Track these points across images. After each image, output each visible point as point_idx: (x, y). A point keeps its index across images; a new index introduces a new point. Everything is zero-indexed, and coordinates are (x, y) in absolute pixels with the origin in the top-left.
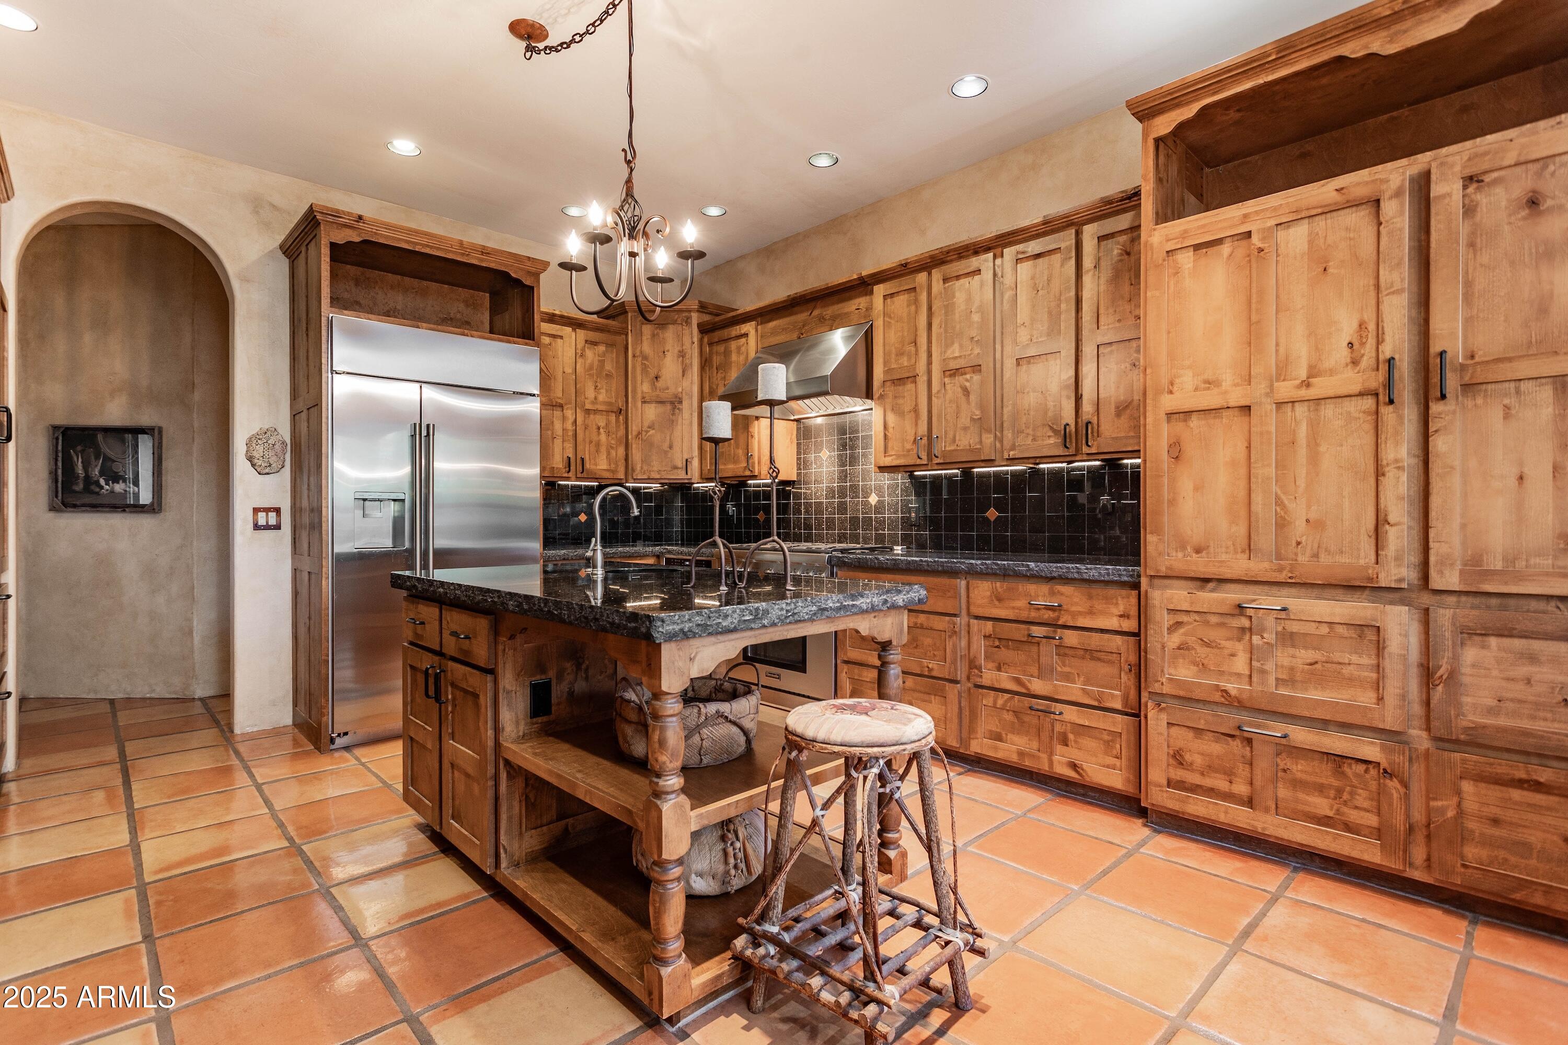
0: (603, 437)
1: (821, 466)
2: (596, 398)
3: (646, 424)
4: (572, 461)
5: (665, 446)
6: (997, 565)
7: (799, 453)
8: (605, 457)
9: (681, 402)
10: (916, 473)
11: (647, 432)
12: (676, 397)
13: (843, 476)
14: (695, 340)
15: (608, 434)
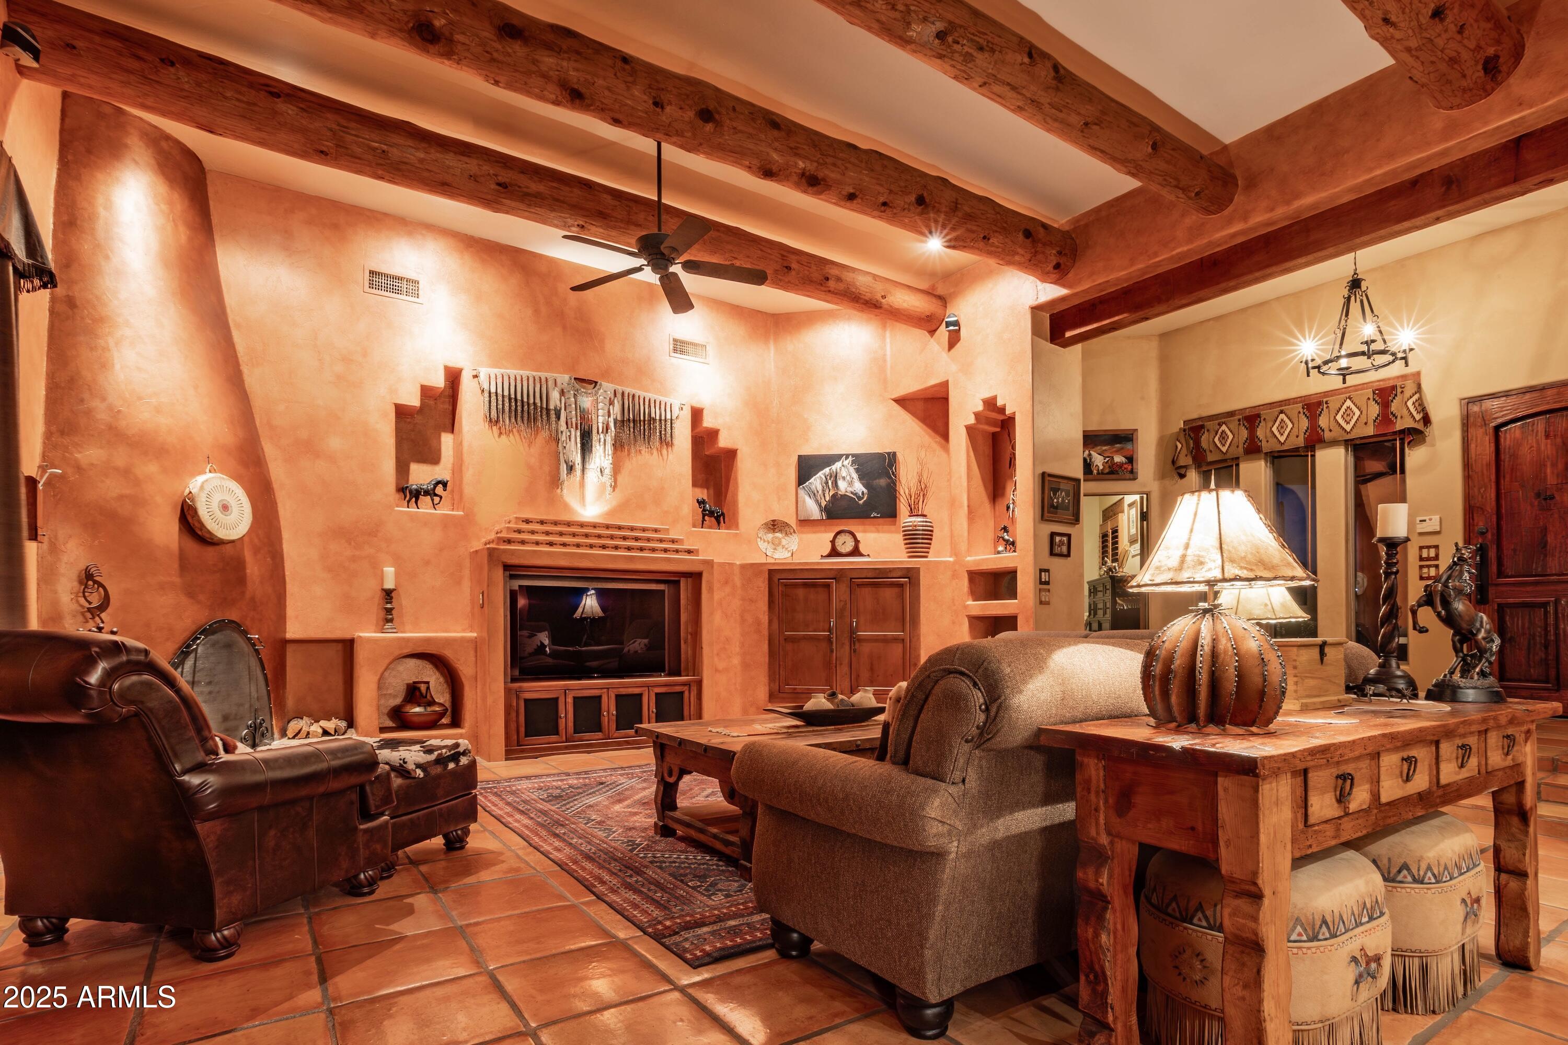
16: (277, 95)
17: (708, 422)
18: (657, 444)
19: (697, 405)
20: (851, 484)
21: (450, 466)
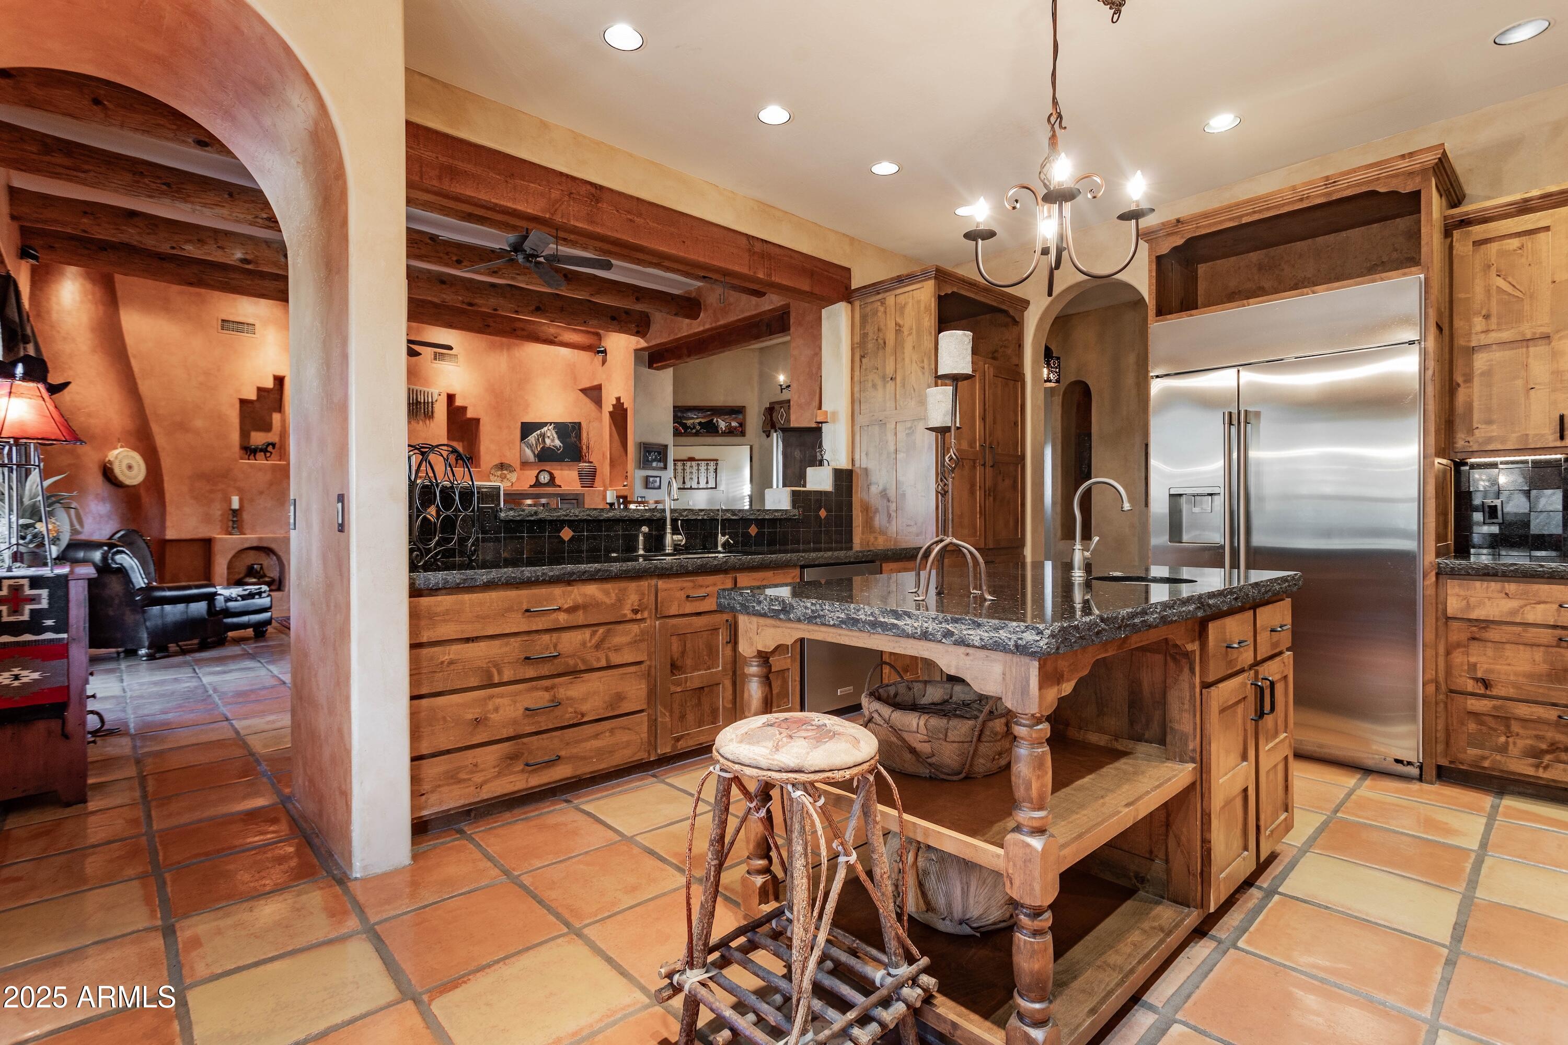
16: (163, 259)
17: (459, 402)
18: (423, 415)
19: (451, 392)
20: (553, 440)
21: (278, 433)
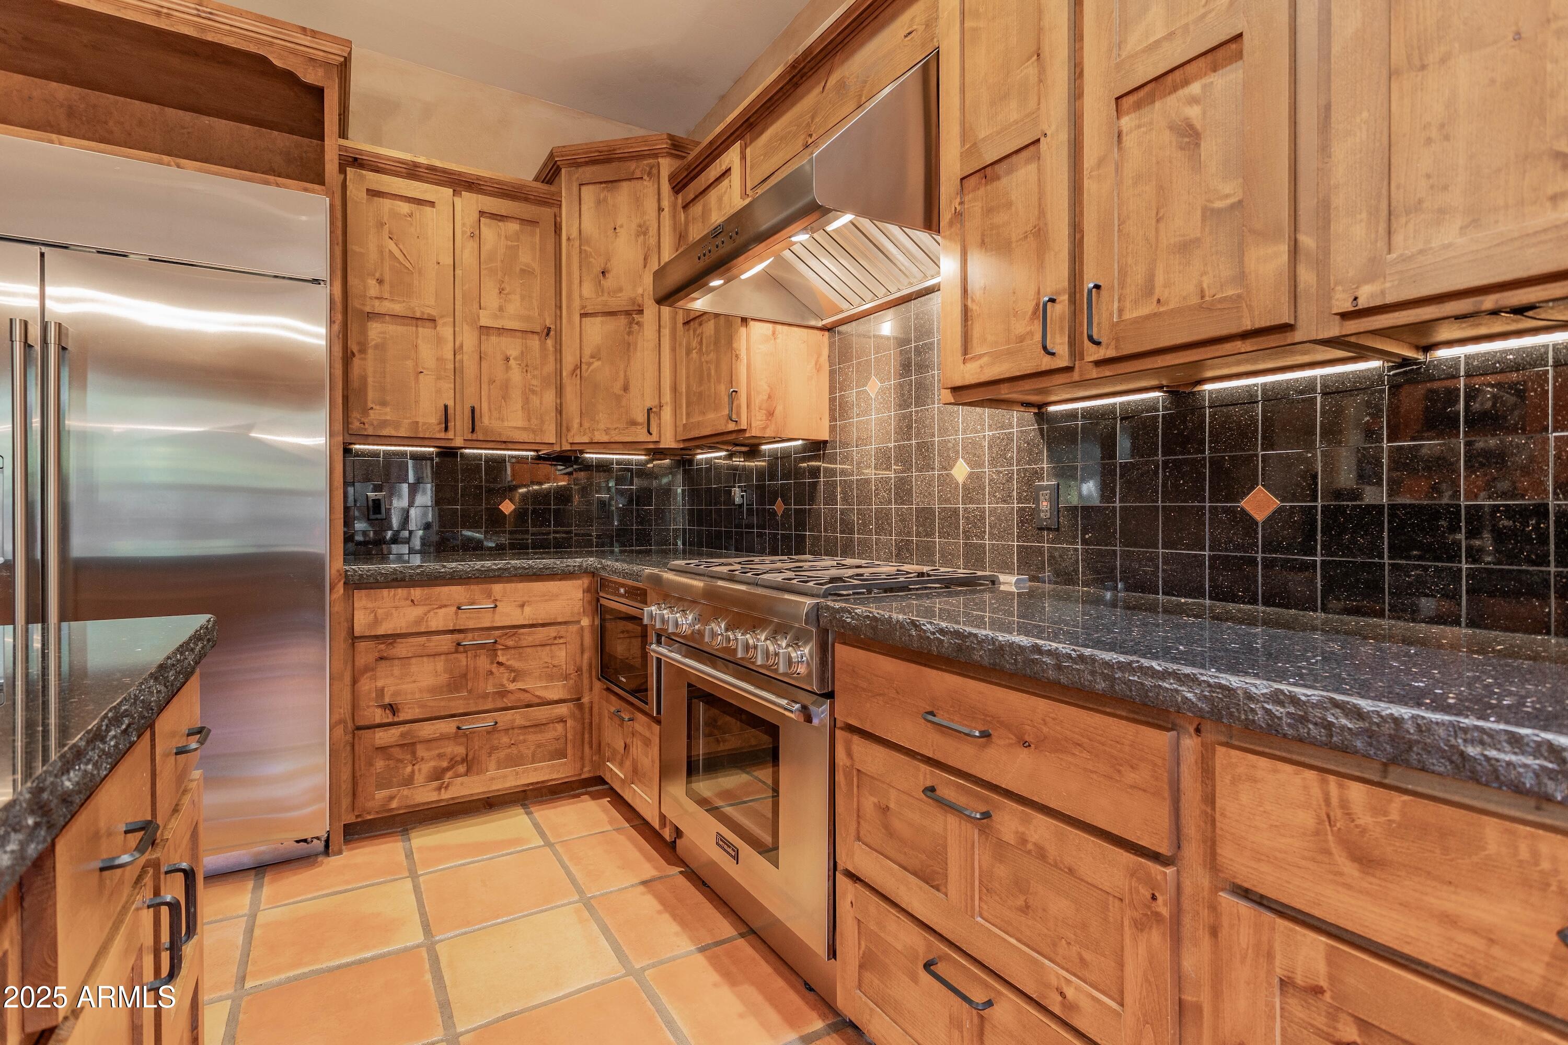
0: (516, 375)
1: (867, 412)
2: (501, 309)
3: (587, 352)
4: (451, 411)
5: (617, 388)
6: (1358, 714)
7: (832, 390)
8: (519, 405)
9: (641, 312)
10: (1052, 409)
11: (590, 364)
12: (634, 303)
13: (906, 427)
14: (665, 204)
15: (526, 369)
